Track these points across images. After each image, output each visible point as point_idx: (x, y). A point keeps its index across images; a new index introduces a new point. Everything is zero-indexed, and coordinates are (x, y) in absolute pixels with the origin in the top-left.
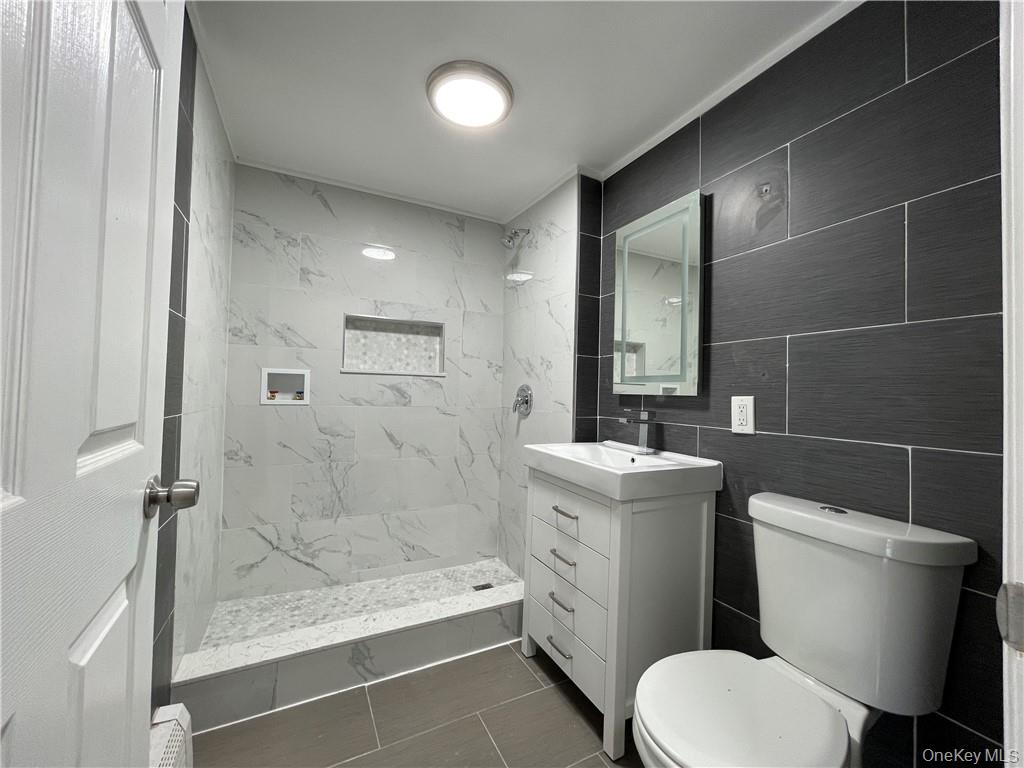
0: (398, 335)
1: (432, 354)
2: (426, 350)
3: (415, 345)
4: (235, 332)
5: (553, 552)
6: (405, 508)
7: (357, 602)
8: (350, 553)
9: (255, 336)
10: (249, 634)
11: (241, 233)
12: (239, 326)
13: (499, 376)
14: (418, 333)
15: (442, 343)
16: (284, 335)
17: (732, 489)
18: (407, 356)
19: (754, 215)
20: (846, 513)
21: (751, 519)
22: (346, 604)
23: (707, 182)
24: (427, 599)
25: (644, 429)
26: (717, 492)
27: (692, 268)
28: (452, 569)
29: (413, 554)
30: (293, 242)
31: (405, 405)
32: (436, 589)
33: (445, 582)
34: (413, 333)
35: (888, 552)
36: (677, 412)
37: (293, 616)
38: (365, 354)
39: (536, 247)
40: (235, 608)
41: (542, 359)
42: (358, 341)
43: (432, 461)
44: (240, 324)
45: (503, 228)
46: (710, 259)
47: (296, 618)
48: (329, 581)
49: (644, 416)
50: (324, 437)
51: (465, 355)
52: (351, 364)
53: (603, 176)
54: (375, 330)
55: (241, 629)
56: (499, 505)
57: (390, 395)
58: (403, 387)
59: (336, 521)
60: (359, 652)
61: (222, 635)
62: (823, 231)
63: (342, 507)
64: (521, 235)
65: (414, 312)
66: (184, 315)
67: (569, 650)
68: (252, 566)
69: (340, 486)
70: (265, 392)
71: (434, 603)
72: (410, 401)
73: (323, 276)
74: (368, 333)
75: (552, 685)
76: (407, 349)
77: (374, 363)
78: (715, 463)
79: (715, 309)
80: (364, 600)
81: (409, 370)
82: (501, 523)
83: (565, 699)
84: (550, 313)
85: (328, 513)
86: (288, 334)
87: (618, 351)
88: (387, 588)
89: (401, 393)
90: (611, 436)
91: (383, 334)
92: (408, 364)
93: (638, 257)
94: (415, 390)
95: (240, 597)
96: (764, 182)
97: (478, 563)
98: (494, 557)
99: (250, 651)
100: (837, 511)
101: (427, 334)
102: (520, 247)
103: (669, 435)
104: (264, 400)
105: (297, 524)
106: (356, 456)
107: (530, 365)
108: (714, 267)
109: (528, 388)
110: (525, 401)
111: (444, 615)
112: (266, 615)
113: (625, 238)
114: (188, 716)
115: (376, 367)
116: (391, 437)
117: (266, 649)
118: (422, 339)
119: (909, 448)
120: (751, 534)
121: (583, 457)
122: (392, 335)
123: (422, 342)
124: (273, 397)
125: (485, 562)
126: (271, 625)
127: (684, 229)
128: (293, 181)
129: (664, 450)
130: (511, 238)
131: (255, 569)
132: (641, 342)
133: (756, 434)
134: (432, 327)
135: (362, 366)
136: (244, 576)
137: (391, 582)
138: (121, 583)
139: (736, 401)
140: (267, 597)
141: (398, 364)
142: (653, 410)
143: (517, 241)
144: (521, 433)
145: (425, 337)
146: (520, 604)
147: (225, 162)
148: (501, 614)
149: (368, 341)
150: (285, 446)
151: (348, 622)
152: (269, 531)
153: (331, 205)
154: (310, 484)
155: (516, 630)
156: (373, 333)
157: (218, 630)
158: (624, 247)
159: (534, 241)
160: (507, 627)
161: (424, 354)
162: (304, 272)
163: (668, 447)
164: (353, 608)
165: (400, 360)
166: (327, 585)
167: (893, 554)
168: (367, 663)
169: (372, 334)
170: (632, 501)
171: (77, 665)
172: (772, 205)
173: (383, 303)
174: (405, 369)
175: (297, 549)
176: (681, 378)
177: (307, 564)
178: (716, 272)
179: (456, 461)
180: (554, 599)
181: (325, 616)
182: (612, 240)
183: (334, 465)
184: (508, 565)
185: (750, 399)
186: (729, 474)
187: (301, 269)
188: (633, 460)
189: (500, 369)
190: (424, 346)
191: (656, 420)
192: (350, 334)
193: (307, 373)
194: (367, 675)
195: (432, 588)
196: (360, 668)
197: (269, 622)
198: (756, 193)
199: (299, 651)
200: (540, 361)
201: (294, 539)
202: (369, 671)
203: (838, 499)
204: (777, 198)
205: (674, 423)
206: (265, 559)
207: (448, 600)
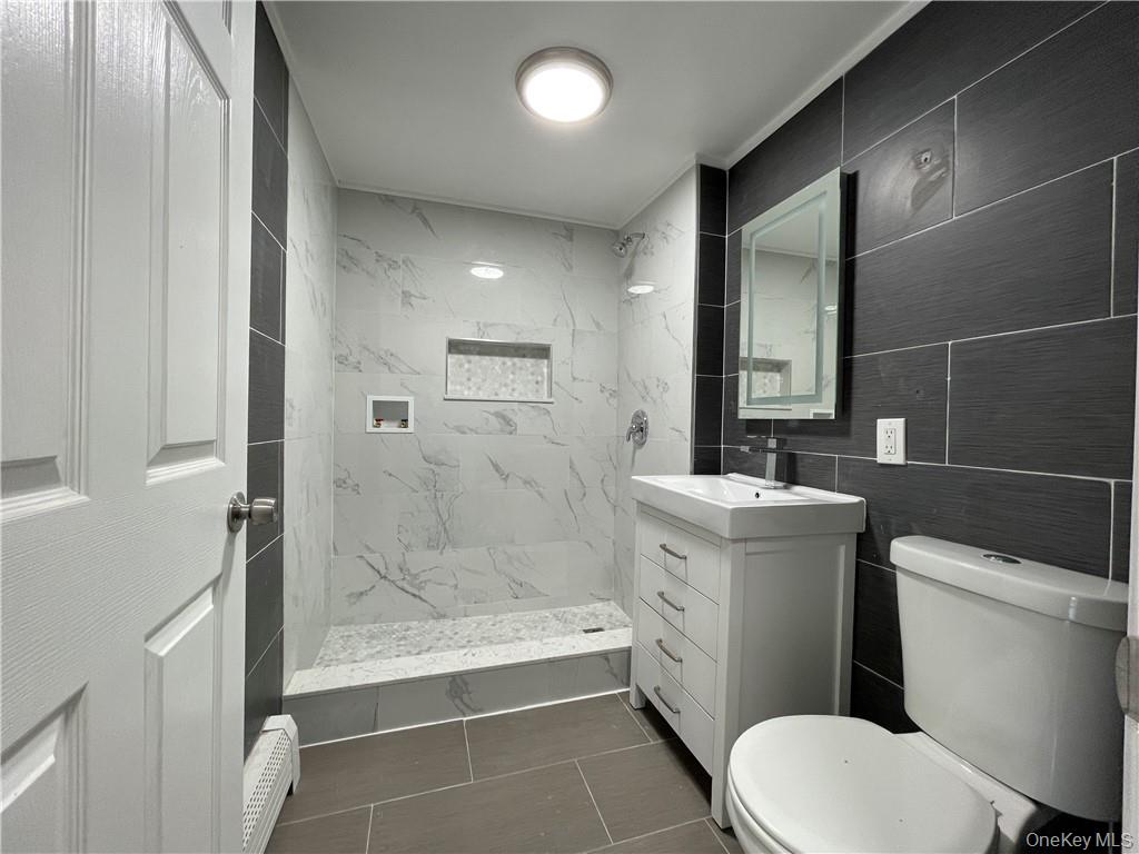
0: (502, 359)
1: (539, 378)
2: (532, 374)
3: (521, 369)
4: (341, 360)
5: (661, 595)
6: (512, 542)
7: (462, 638)
8: (456, 587)
9: (359, 363)
10: (357, 659)
11: (344, 258)
12: (344, 353)
13: (614, 401)
14: (524, 356)
15: (550, 366)
16: (386, 361)
17: (876, 531)
18: (513, 381)
19: (909, 194)
20: (1018, 562)
21: (894, 567)
22: (451, 638)
23: (849, 158)
24: (532, 639)
25: (772, 459)
26: (859, 534)
27: (829, 263)
28: (563, 609)
29: (521, 592)
30: (393, 265)
31: (511, 433)
32: (543, 629)
33: (554, 622)
34: (518, 356)
35: (1072, 614)
36: (812, 439)
37: (398, 646)
38: (469, 379)
39: (652, 254)
40: (346, 634)
41: (658, 380)
42: (461, 366)
43: (540, 494)
44: (345, 352)
45: (617, 233)
46: (853, 253)
47: (402, 648)
48: (436, 615)
49: (772, 444)
50: (427, 465)
51: (574, 379)
52: (455, 390)
53: (727, 163)
54: (479, 354)
55: (351, 654)
56: (614, 544)
57: (495, 423)
58: (510, 415)
59: (441, 553)
60: (458, 686)
61: (334, 656)
62: (1002, 204)
63: (448, 538)
64: (635, 240)
65: (519, 333)
66: (284, 342)
67: (677, 705)
68: (362, 594)
69: (445, 517)
70: (370, 420)
71: (536, 643)
72: (516, 429)
73: (424, 299)
74: (472, 358)
75: (660, 741)
76: (513, 373)
77: (479, 389)
78: (855, 499)
79: (858, 314)
80: (469, 636)
81: (516, 396)
82: (616, 562)
83: (673, 757)
84: (667, 327)
85: (433, 544)
86: (392, 361)
87: (744, 369)
88: (493, 625)
89: (507, 421)
90: (736, 468)
91: (487, 358)
92: (513, 390)
93: (768, 256)
94: (521, 417)
95: (350, 623)
96: (921, 149)
97: (591, 606)
98: (609, 600)
99: (353, 673)
100: (1006, 560)
101: (533, 357)
102: (635, 254)
103: (803, 467)
104: (370, 429)
105: (403, 554)
106: (460, 485)
107: (646, 388)
108: (858, 262)
109: (643, 414)
110: (640, 429)
111: (544, 657)
112: (374, 642)
113: (752, 235)
114: (294, 728)
115: (481, 393)
116: (497, 467)
117: (367, 673)
118: (529, 362)
119: (1112, 482)
120: (894, 584)
121: (699, 491)
122: (497, 358)
123: (529, 365)
124: (378, 425)
125: (599, 605)
126: (378, 652)
127: (820, 219)
128: (392, 201)
129: (796, 483)
130: (623, 244)
131: (364, 597)
132: (786, 359)
133: (907, 465)
134: (538, 349)
135: (466, 393)
136: (355, 603)
137: (498, 619)
138: (205, 589)
139: (882, 424)
140: (377, 625)
141: (504, 389)
142: (783, 436)
143: (631, 248)
144: (636, 464)
145: (532, 361)
146: (629, 650)
147: (326, 187)
148: (607, 659)
149: (472, 366)
150: (390, 475)
151: (447, 654)
152: (375, 559)
153: (431, 223)
154: (416, 514)
155: (625, 680)
156: (477, 358)
157: (329, 652)
158: (751, 244)
159: (650, 246)
160: (615, 676)
161: (530, 377)
162: (406, 294)
163: (801, 481)
164: (457, 642)
165: (506, 385)
166: (434, 618)
167: (1076, 616)
168: (465, 696)
169: (475, 358)
170: (746, 540)
171: (156, 655)
172: (933, 178)
173: (486, 325)
174: (511, 395)
175: (404, 579)
176: (815, 398)
177: (414, 595)
178: (860, 268)
179: (566, 494)
180: (661, 647)
181: (430, 648)
182: (737, 238)
183: (439, 495)
184: (624, 609)
185: (901, 421)
186: (872, 512)
187: (403, 292)
188: (758, 495)
189: (614, 394)
190: (531, 370)
191: (787, 450)
192: (454, 359)
193: (410, 400)
194: (465, 709)
195: (540, 628)
196: (457, 701)
197: (378, 649)
198: (912, 164)
199: (398, 678)
200: (656, 383)
201: (401, 570)
202: (468, 707)
203: (1008, 545)
204: (938, 167)
205: (811, 452)
206: (374, 587)
207: (553, 640)
